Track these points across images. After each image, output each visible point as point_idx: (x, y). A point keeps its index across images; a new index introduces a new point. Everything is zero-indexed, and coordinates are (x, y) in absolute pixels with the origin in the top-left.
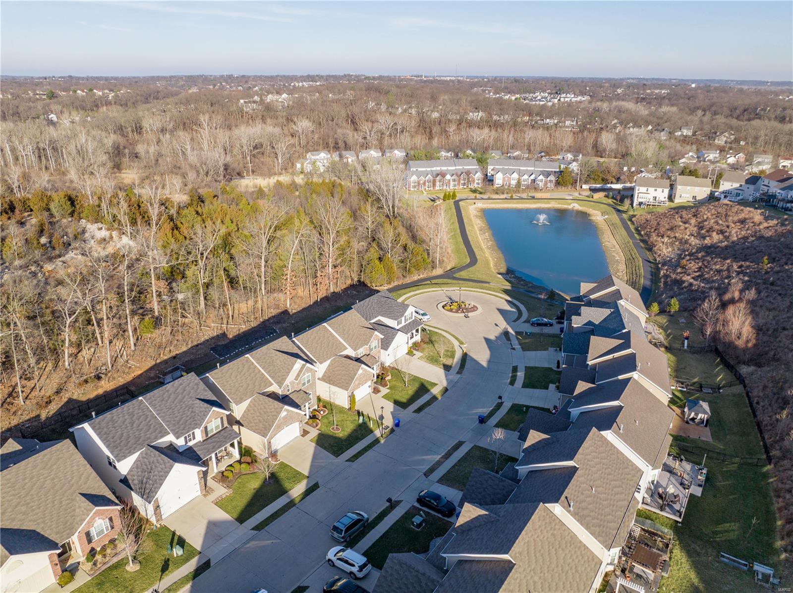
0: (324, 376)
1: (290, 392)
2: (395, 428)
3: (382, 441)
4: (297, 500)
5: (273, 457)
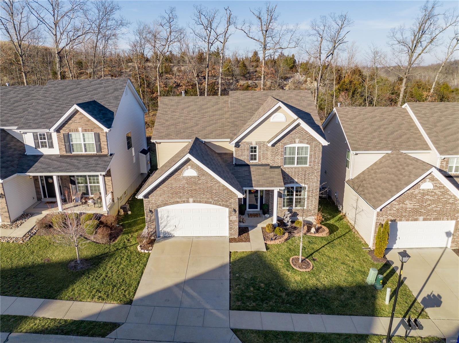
1: (256, 161)
5: (152, 242)
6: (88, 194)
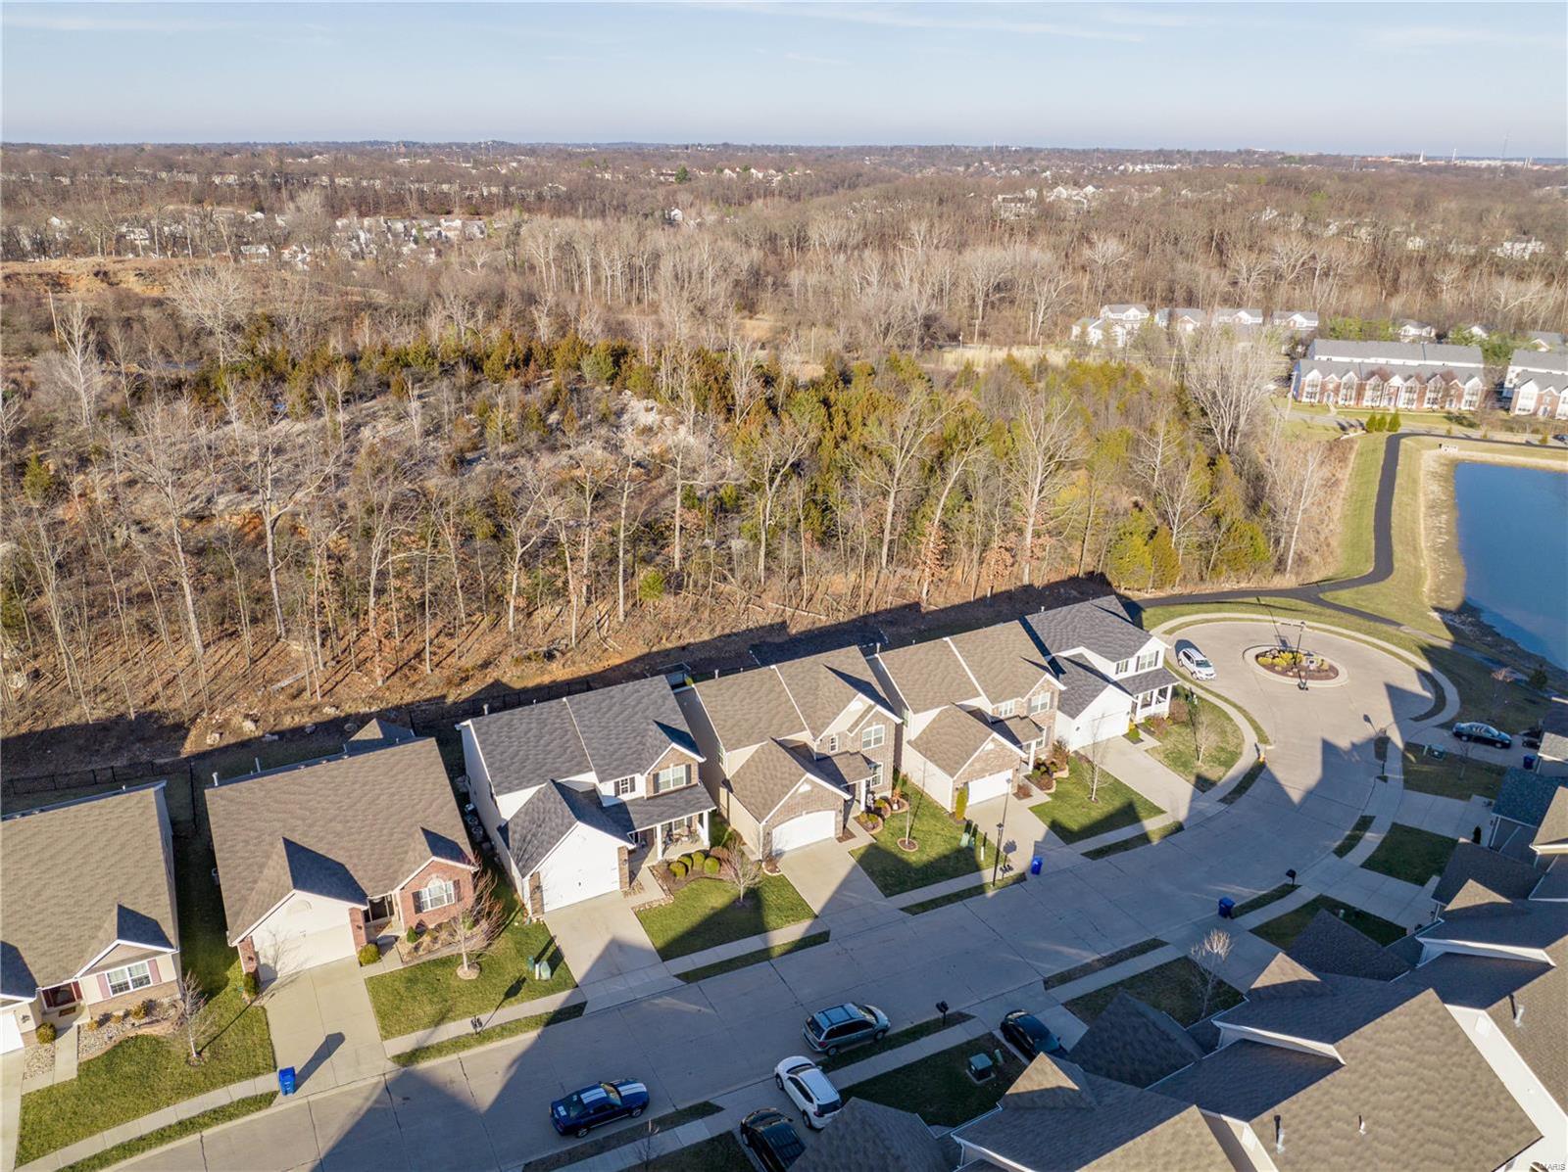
0: (920, 738)
1: (836, 751)
2: (1029, 876)
3: (990, 893)
4: (777, 952)
5: (771, 864)
6: (671, 830)
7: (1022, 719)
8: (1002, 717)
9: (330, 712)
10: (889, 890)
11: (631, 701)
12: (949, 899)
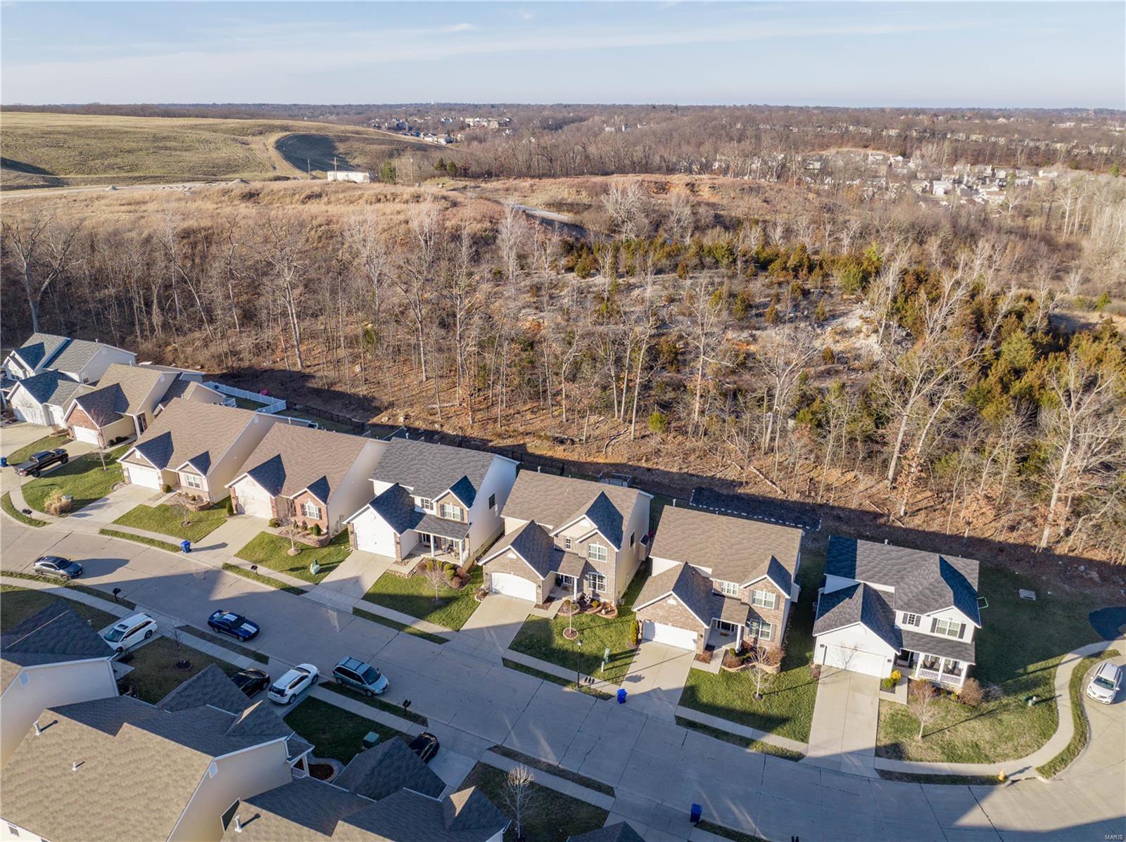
1: (570, 550)
3: (569, 689)
4: (409, 630)
5: (485, 594)
7: (742, 603)
8: (725, 593)
9: (437, 426)
10: (516, 646)
11: (465, 461)
12: (537, 673)
